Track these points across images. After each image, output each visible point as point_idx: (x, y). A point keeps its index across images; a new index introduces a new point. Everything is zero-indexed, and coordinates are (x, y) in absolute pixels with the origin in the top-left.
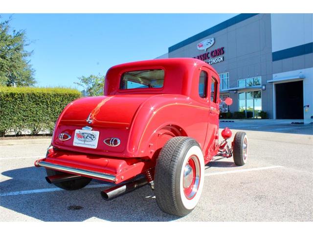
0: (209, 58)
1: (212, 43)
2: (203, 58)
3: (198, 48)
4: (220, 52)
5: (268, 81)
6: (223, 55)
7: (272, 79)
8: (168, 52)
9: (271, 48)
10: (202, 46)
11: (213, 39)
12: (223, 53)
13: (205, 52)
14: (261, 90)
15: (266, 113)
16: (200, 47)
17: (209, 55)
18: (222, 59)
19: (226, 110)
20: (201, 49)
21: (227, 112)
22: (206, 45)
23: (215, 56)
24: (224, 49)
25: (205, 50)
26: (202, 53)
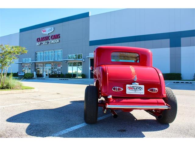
0: (49, 39)
1: (52, 30)
2: (45, 39)
3: (42, 32)
4: (57, 37)
5: (87, 57)
6: (59, 39)
7: (89, 56)
8: (19, 32)
9: (89, 38)
10: (45, 31)
11: (53, 28)
12: (59, 38)
13: (47, 35)
14: (82, 61)
15: (85, 75)
16: (44, 31)
17: (50, 38)
18: (58, 41)
19: (59, 73)
20: (44, 33)
21: (60, 74)
22: (48, 31)
23: (54, 39)
24: (60, 35)
25: (47, 34)
26: (45, 36)
